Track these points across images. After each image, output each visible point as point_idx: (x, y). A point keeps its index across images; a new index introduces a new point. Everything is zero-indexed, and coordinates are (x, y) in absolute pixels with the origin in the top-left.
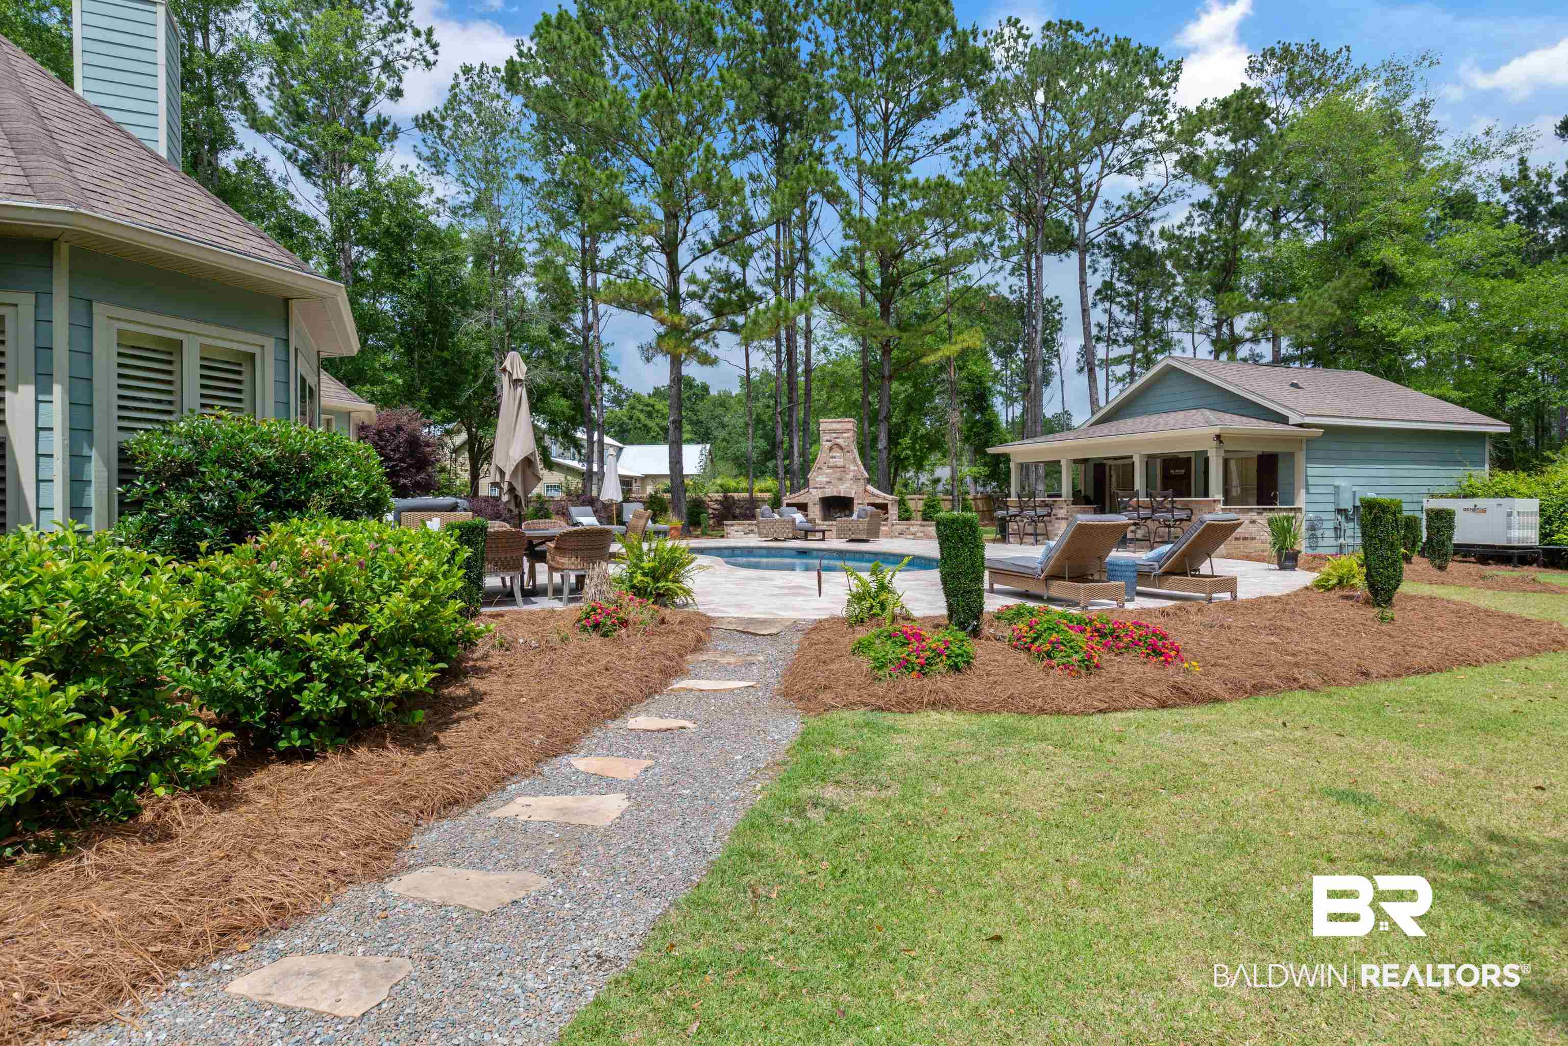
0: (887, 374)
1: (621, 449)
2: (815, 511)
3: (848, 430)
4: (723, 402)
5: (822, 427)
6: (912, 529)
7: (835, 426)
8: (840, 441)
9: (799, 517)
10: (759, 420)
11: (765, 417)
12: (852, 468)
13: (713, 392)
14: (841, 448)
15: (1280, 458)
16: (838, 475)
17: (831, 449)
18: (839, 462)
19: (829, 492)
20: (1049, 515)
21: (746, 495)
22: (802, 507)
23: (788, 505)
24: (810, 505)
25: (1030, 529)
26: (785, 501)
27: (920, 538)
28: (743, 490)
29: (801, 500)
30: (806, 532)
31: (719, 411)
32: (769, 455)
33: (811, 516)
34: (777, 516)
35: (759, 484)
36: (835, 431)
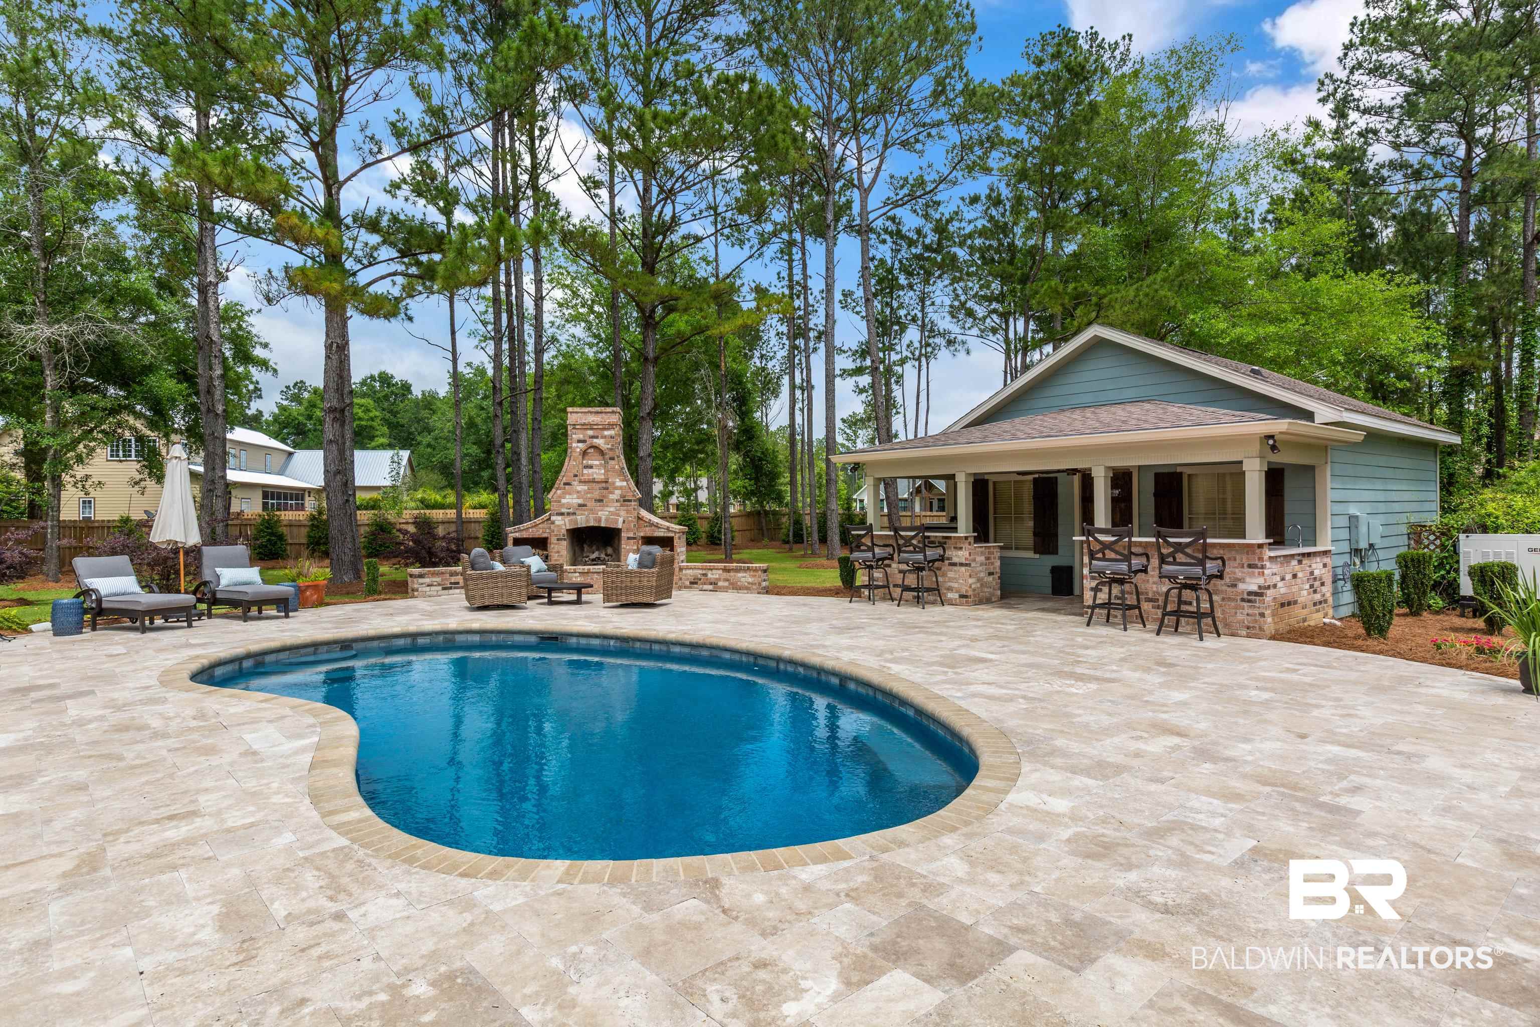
0: (651, 355)
1: (290, 454)
2: (560, 551)
3: (611, 426)
4: (429, 402)
5: (572, 419)
6: (712, 575)
7: (591, 419)
8: (599, 442)
9: (535, 562)
10: (471, 424)
11: (478, 421)
12: (619, 483)
13: (417, 392)
14: (602, 453)
15: (1287, 474)
16: (597, 494)
17: (584, 453)
18: (598, 473)
19: (583, 520)
20: (942, 559)
21: (451, 514)
22: (540, 544)
23: (518, 542)
24: (553, 540)
25: (911, 580)
26: (513, 533)
27: (725, 589)
28: (450, 507)
29: (538, 533)
30: (550, 590)
31: (425, 413)
32: (485, 463)
33: (555, 559)
34: (499, 567)
35: (470, 500)
36: (590, 426)
